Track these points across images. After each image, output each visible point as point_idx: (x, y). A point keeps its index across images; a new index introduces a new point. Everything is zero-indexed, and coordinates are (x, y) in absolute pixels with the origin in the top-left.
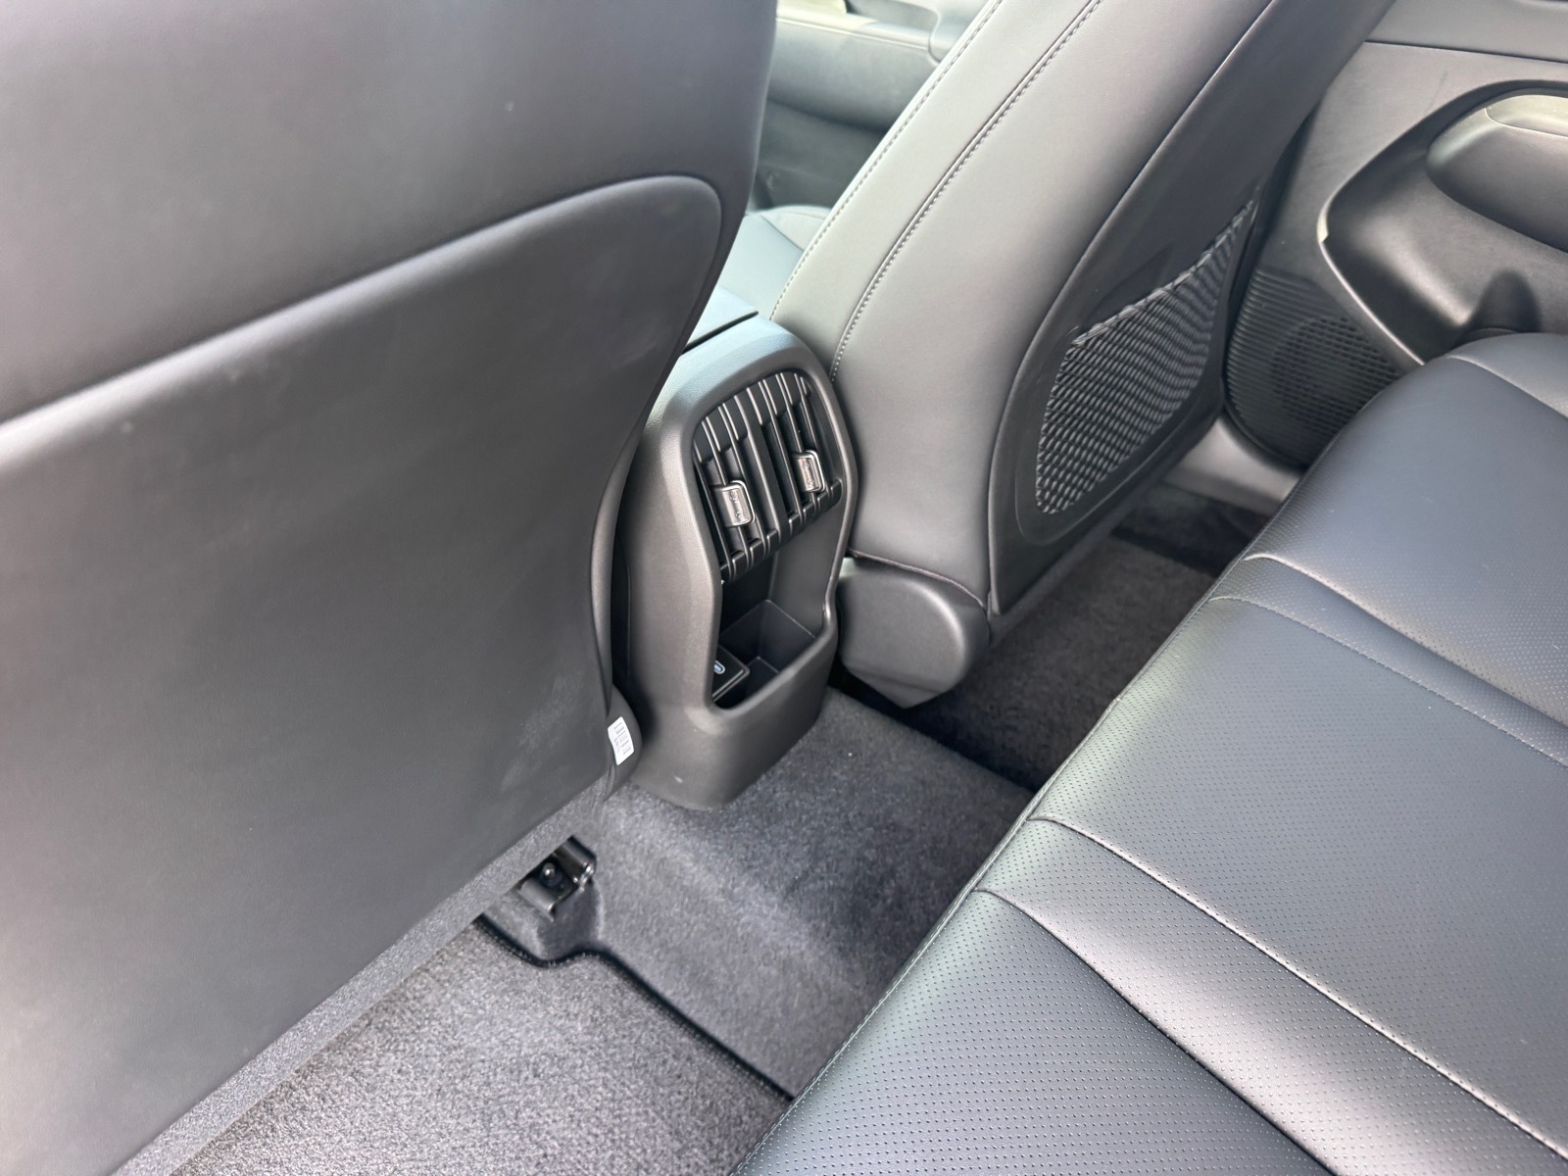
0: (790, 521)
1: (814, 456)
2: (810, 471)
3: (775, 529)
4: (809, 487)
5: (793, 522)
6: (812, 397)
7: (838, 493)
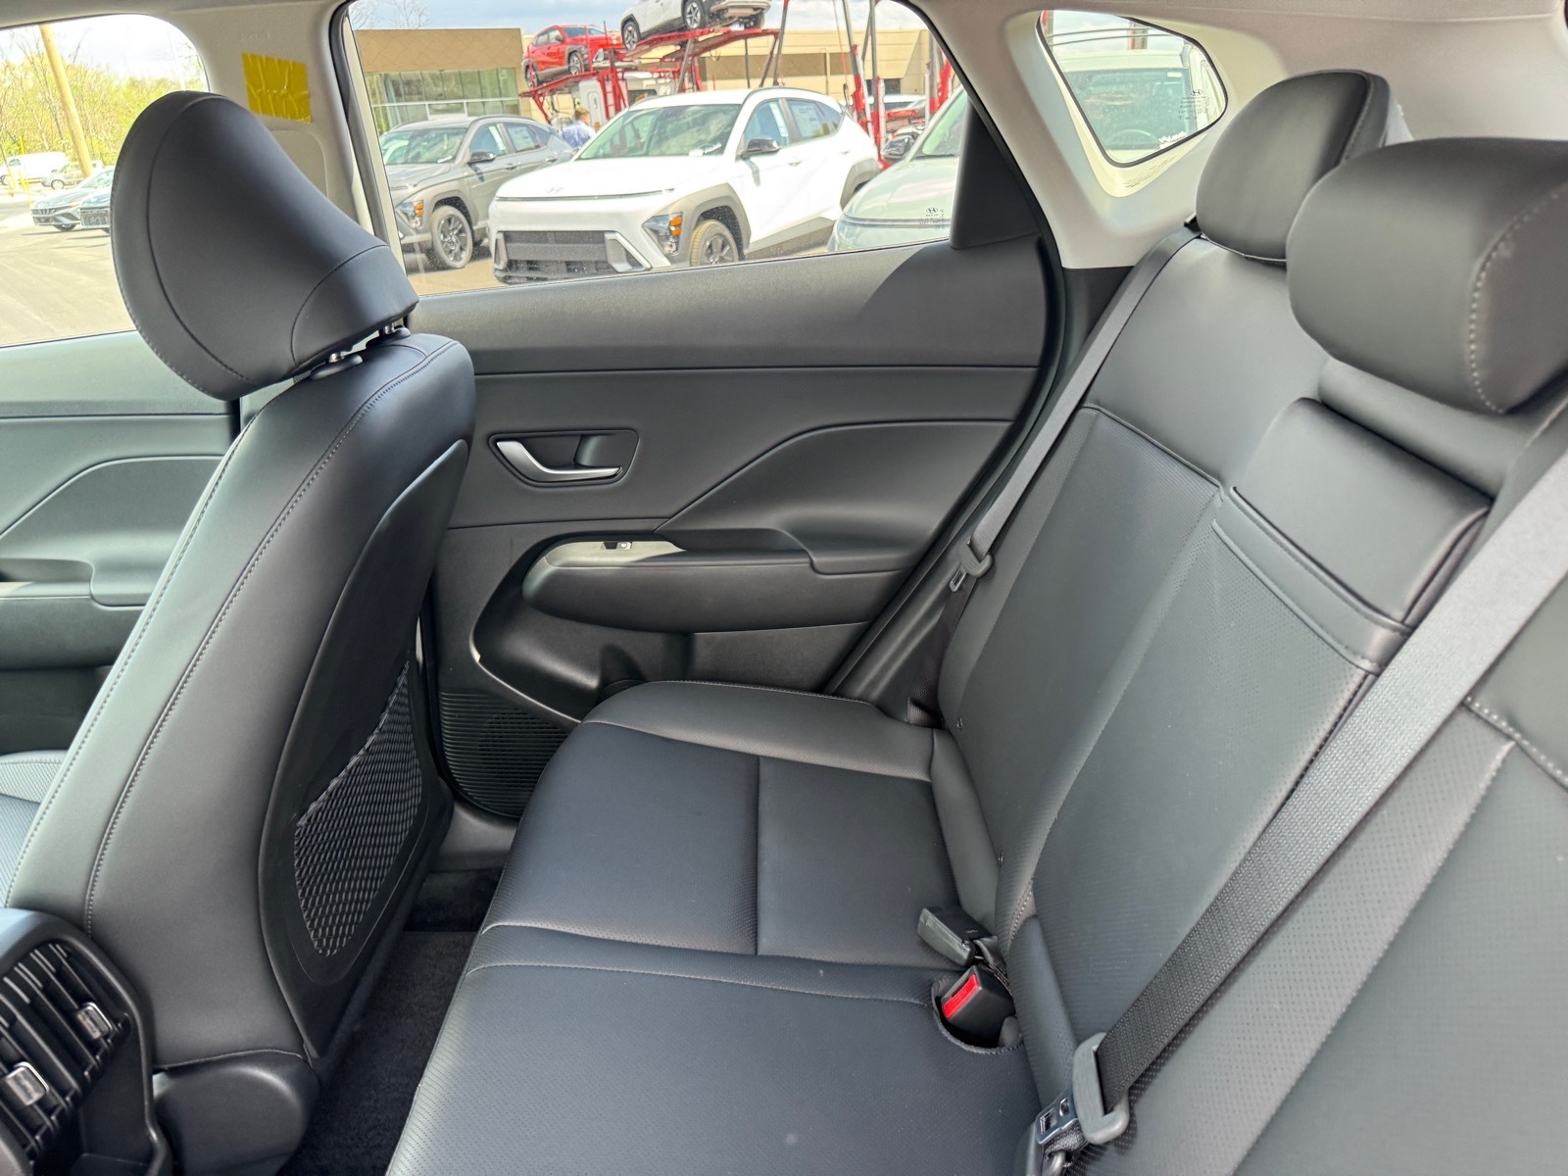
0: (86, 1073)
1: (92, 1006)
2: (94, 1020)
3: (71, 1088)
4: (96, 1035)
5: (90, 1073)
6: (75, 957)
7: (128, 1026)
